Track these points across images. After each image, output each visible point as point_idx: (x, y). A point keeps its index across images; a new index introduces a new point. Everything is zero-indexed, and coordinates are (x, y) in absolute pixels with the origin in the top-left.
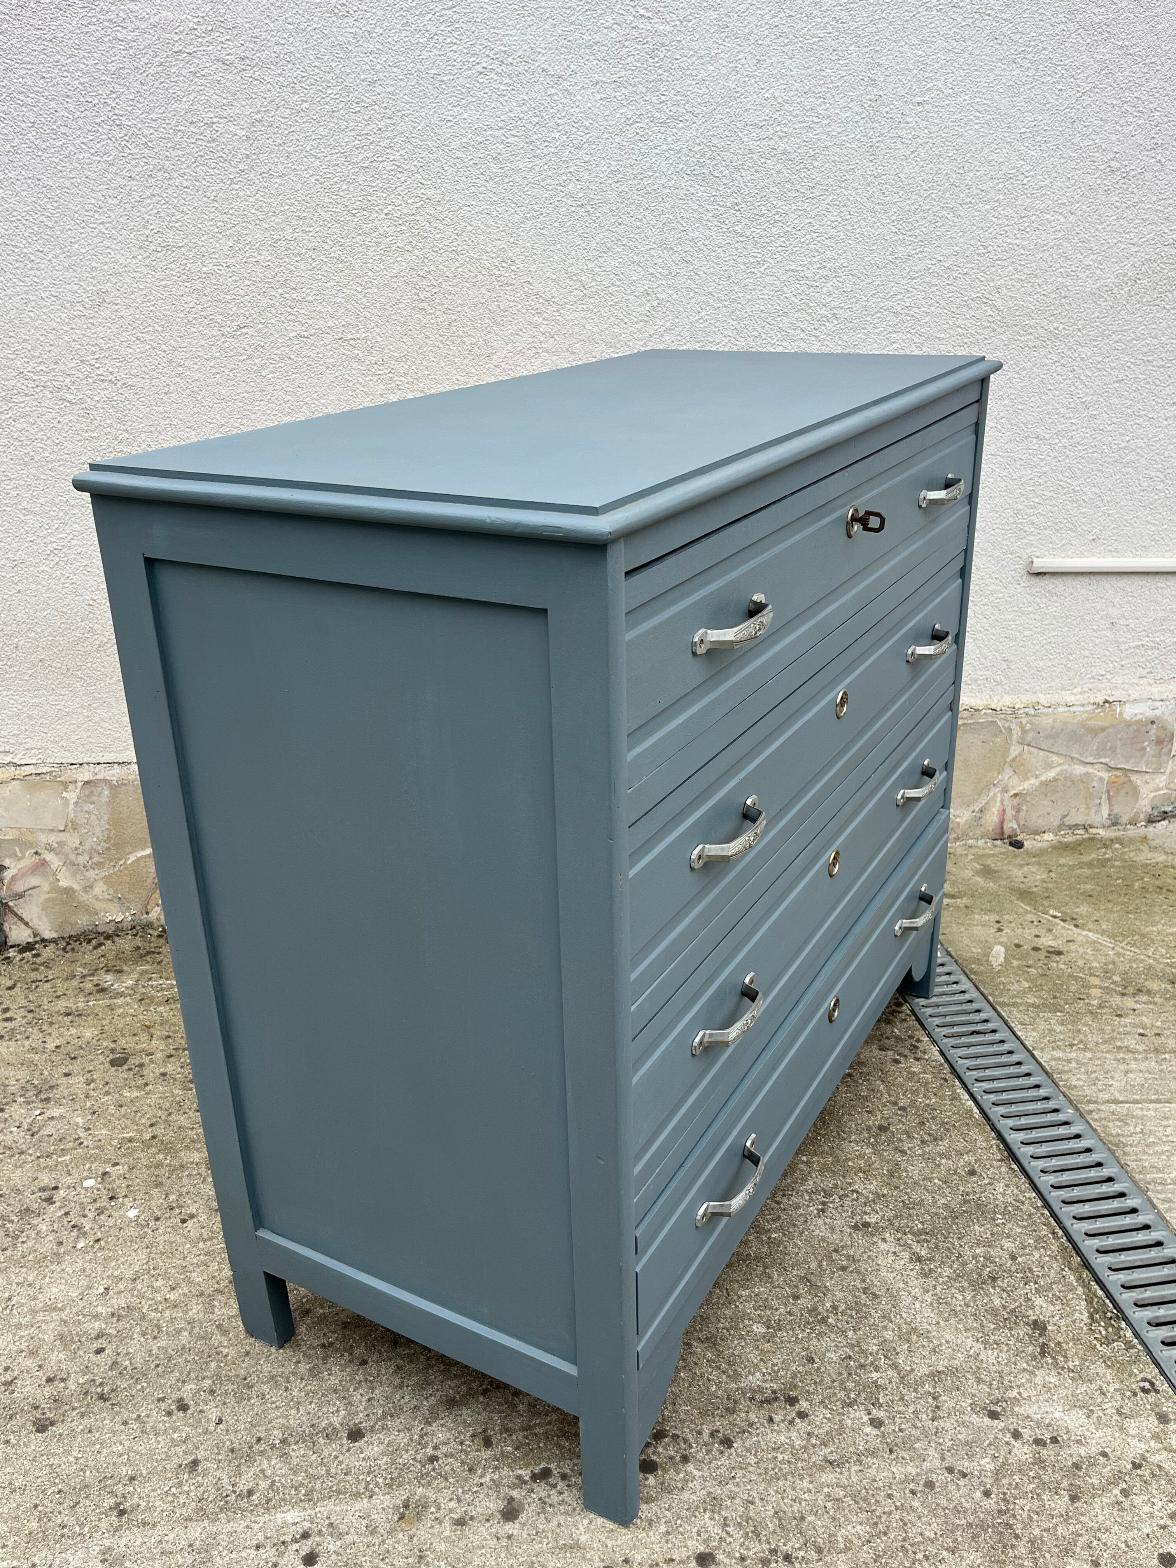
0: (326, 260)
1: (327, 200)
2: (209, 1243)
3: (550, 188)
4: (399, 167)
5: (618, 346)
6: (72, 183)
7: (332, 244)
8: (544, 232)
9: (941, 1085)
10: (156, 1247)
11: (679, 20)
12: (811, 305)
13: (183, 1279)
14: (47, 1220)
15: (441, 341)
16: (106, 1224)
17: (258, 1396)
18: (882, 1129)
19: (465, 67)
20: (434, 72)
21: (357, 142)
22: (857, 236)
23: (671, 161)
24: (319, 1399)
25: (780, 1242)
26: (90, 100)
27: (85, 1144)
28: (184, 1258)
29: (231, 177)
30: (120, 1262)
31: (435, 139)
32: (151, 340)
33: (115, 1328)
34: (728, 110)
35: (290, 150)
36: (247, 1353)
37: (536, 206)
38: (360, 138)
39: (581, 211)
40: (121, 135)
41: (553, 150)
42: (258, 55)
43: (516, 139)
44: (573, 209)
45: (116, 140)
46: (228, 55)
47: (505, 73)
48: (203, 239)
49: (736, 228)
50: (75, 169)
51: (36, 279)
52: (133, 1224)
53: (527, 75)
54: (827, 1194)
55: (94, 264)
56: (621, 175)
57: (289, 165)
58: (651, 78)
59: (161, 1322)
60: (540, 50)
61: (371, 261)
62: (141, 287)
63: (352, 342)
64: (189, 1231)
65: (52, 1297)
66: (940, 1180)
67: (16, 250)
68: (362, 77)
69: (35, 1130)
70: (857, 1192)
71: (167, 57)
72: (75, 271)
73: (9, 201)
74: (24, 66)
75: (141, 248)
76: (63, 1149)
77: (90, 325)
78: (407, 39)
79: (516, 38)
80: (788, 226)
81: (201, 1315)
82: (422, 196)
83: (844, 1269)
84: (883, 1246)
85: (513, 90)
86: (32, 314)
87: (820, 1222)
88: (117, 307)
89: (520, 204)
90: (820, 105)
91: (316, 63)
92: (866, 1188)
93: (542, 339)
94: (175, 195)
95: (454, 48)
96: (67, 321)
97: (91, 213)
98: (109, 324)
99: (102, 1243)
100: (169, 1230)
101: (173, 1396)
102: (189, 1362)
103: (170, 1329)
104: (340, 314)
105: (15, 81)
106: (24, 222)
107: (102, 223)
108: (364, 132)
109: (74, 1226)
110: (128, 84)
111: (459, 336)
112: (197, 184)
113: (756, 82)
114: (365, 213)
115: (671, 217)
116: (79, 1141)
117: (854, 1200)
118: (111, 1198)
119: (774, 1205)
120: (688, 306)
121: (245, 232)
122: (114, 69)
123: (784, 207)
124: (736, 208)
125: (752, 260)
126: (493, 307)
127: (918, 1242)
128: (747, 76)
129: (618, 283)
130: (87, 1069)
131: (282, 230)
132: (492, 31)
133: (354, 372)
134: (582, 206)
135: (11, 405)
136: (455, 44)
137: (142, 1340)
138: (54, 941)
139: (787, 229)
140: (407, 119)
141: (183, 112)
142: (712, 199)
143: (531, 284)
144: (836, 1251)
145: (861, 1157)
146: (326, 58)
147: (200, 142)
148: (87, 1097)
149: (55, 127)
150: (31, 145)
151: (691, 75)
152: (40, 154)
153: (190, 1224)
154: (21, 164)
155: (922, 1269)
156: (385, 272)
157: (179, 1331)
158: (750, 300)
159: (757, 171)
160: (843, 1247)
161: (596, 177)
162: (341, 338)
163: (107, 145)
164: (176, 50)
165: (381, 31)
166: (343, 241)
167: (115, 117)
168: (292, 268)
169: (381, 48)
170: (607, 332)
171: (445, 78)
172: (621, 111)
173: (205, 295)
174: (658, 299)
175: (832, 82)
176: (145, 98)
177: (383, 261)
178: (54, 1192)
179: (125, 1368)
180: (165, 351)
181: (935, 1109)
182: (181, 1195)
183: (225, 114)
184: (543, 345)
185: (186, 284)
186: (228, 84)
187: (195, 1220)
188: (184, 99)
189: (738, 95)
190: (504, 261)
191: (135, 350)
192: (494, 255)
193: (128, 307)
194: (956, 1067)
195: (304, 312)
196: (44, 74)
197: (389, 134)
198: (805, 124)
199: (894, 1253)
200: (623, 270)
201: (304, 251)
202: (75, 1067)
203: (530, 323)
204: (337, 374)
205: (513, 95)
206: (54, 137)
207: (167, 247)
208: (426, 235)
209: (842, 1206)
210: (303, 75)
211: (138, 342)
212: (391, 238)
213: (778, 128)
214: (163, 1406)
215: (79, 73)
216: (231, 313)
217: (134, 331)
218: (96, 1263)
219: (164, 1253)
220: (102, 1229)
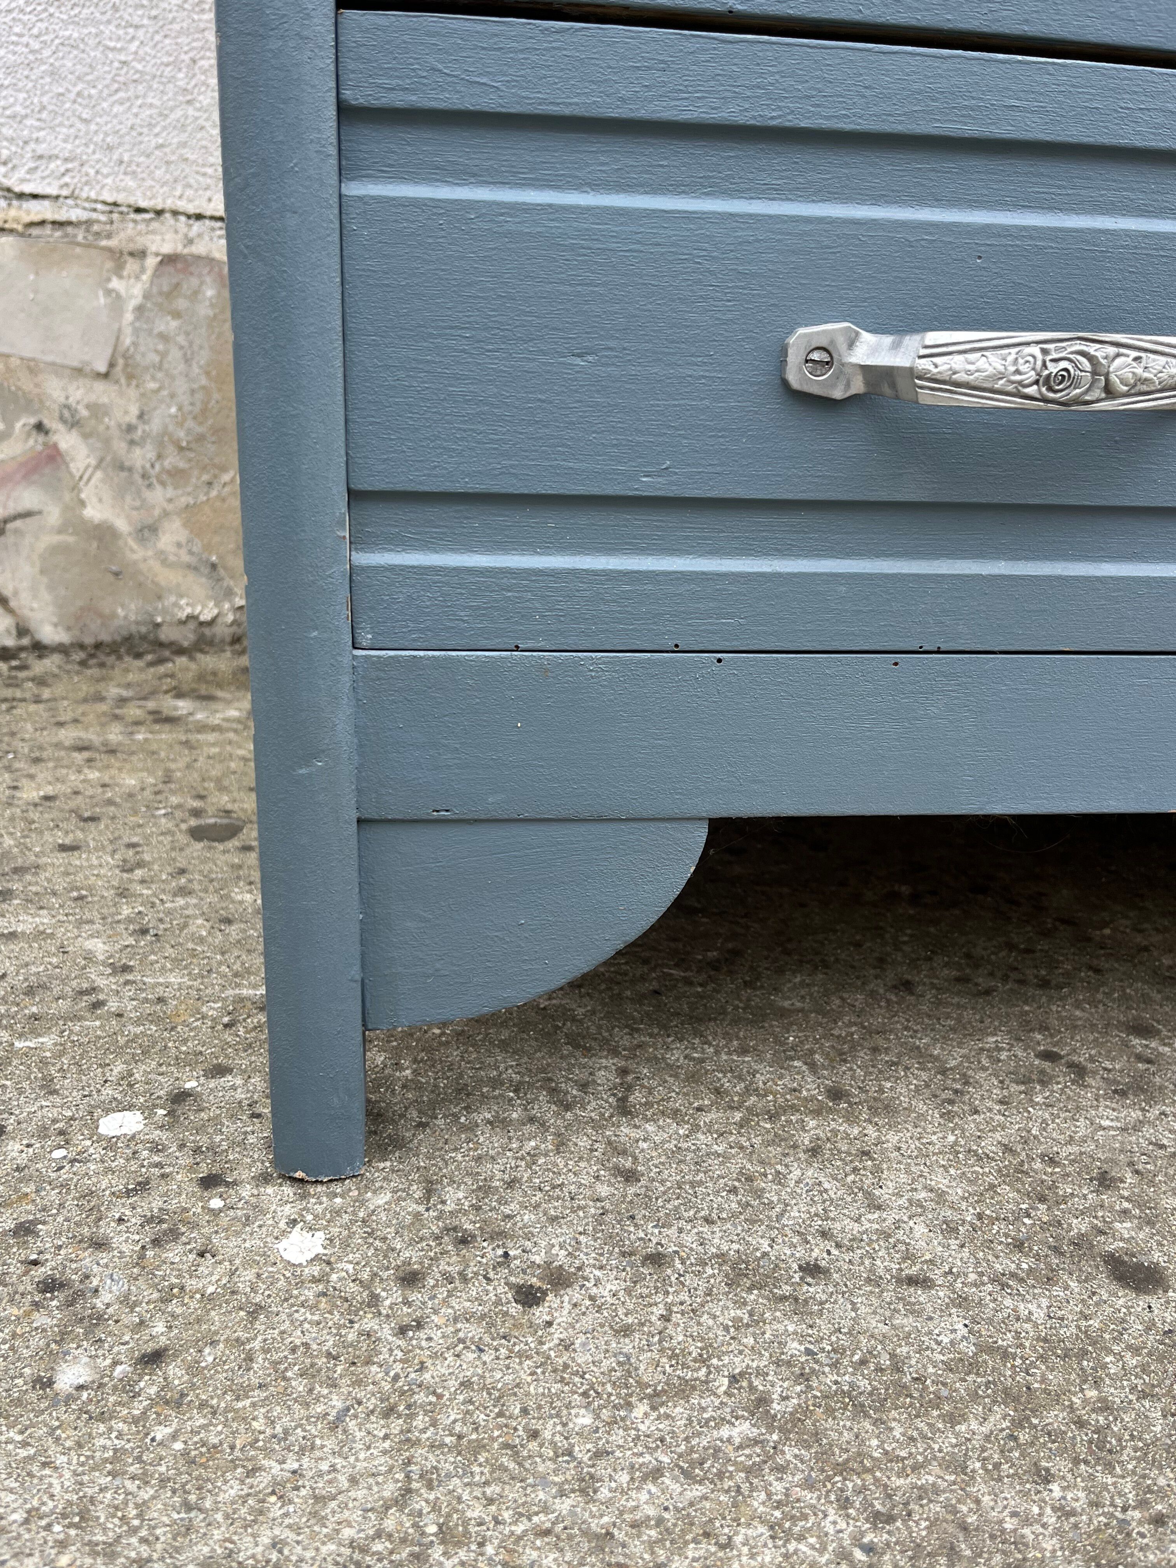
2: (678, 1412)
10: (431, 1410)
16: (191, 1284)
27: (113, 1005)
30: (262, 1481)
52: (309, 1293)
64: (566, 1347)
76: (35, 1017)
99: (175, 1371)
100: (472, 1331)
109: (49, 1286)
116: (93, 998)
118: (210, 1182)
130: (126, 840)
138: (62, 649)
148: (121, 895)
153: (557, 1310)
187: (574, 1294)
202: (92, 835)
218: (144, 1479)
219: (479, 1447)
220: (173, 1307)
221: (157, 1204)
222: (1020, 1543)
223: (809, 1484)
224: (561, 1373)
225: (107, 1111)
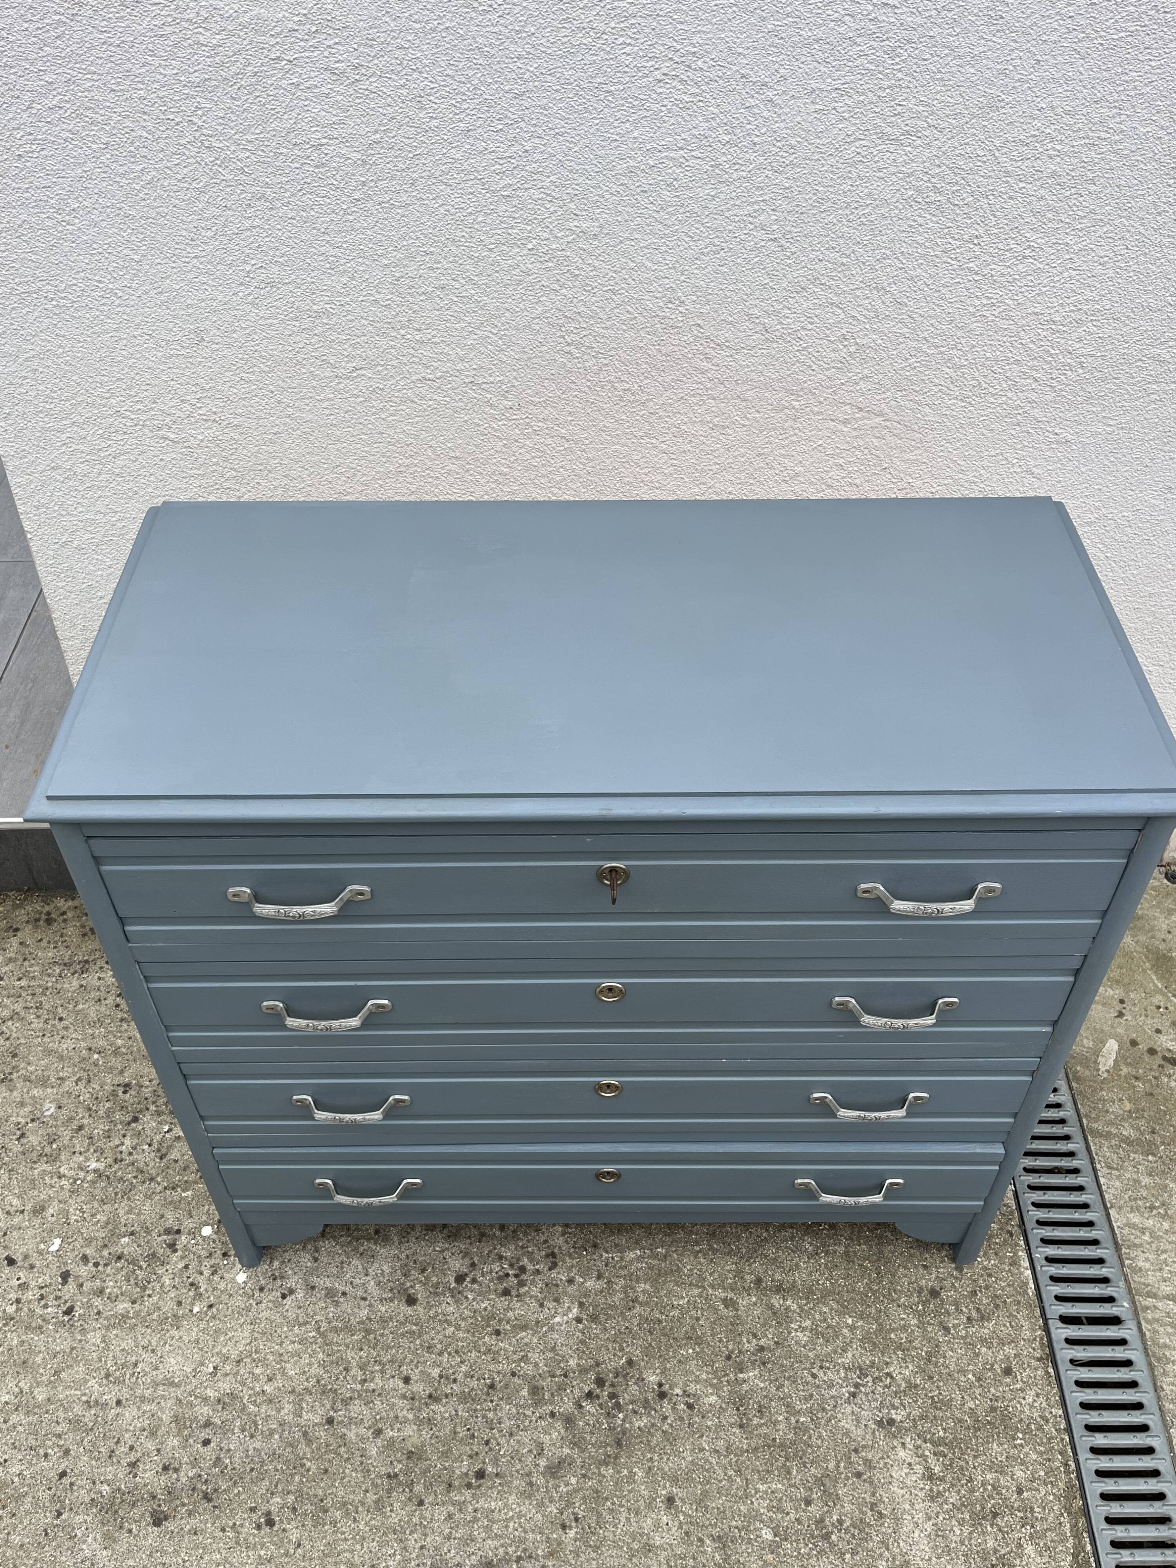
0: (456, 299)
1: (458, 233)
2: (303, 1328)
3: (737, 219)
4: (548, 195)
5: (801, 393)
6: (158, 213)
7: (463, 282)
8: (724, 269)
9: (1005, 1241)
10: (259, 1324)
11: (936, 9)
12: (1053, 352)
13: (279, 1369)
14: (170, 1272)
15: (588, 386)
16: (219, 1287)
17: (331, 1523)
18: (934, 1293)
19: (640, 74)
20: (599, 80)
21: (498, 166)
22: (1132, 274)
23: (898, 187)
24: (380, 1537)
25: (806, 1430)
26: (171, 117)
28: (281, 1344)
29: (344, 207)
30: (228, 1337)
31: (595, 162)
32: (258, 381)
33: (220, 1417)
34: (986, 123)
35: (415, 175)
36: (326, 1471)
37: (716, 240)
38: (501, 162)
39: (772, 246)
40: (211, 159)
41: (744, 174)
42: (376, 61)
43: (698, 161)
44: (763, 244)
45: (206, 164)
46: (338, 62)
47: (692, 80)
48: (313, 275)
49: (971, 265)
50: (161, 197)
51: (125, 317)
52: (241, 1292)
53: (721, 82)
54: (863, 1375)
55: (189, 301)
56: (829, 204)
57: (414, 194)
58: (886, 83)
59: (258, 1418)
60: (740, 50)
61: (510, 300)
62: (244, 326)
63: (484, 386)
64: (287, 1310)
65: (171, 1369)
66: (974, 1375)
67: (101, 285)
68: (507, 88)
69: (164, 1151)
70: (892, 1377)
71: (262, 65)
72: (168, 308)
73: (88, 232)
74: (89, 76)
75: (241, 284)
76: (186, 1182)
77: (188, 365)
78: (566, 40)
79: (709, 36)
80: (1041, 263)
81: (291, 1416)
82: (574, 229)
83: (859, 1475)
84: (902, 1454)
85: (700, 101)
86: (124, 353)
87: (849, 1409)
88: (217, 346)
89: (696, 238)
90: (1114, 117)
91: (450, 72)
92: (900, 1373)
93: (709, 385)
94: (279, 227)
95: (627, 49)
96: (163, 360)
97: (182, 246)
98: (210, 364)
99: (214, 1310)
100: (270, 1305)
101: (263, 1508)
102: (277, 1470)
103: (265, 1429)
104: (471, 356)
105: (80, 94)
106: (107, 255)
107: (195, 257)
108: (506, 154)
109: (192, 1284)
110: (216, 99)
111: (609, 382)
112: (304, 214)
113: (1029, 88)
114: (505, 247)
115: (888, 252)
117: (886, 1386)
118: (224, 1254)
119: (810, 1379)
120: (894, 352)
121: (361, 268)
122: (198, 80)
123: (1039, 241)
124: (976, 241)
125: (985, 301)
126: (653, 351)
127: (935, 1454)
128: (1019, 81)
129: (810, 327)
131: (404, 266)
132: (679, 26)
133: (485, 416)
134: (775, 240)
135: (109, 442)
136: (629, 44)
137: (242, 1436)
139: (1038, 265)
140: (561, 138)
141: (285, 132)
142: (946, 231)
143: (702, 328)
144: (856, 1451)
145: (904, 1328)
146: (461, 65)
147: (306, 167)
149: (132, 149)
150: (106, 169)
151: (942, 80)
152: (118, 179)
153: (288, 1301)
154: (96, 191)
155: (931, 1490)
156: (526, 313)
157: (272, 1432)
158: (974, 347)
159: (1011, 198)
160: (864, 1447)
161: (797, 206)
162: (472, 382)
163: (196, 169)
164: (273, 56)
165: (533, 30)
166: (476, 279)
167: (203, 138)
168: (416, 307)
169: (532, 51)
170: (789, 379)
171: (613, 88)
172: (841, 126)
173: (316, 335)
174: (857, 344)
175: (1135, 88)
176: (238, 116)
177: (524, 301)
178: (177, 1236)
179: (226, 1467)
180: (272, 392)
181: (990, 1275)
182: (283, 1262)
183: (336, 134)
184: (710, 392)
185: (294, 323)
186: (339, 98)
187: (293, 1297)
188: (286, 116)
189: (1003, 104)
190: (671, 302)
191: (240, 390)
192: (658, 295)
193: (230, 346)
194: (1025, 1219)
195: (429, 354)
196: (113, 87)
197: (536, 156)
198: (1087, 141)
199: (910, 1464)
200: (817, 312)
201: (430, 289)
203: (696, 369)
204: (466, 418)
205: (700, 108)
206: (132, 160)
207: (272, 284)
208: (577, 272)
209: (873, 1392)
210: (432, 86)
211: (242, 382)
212: (536, 276)
213: (1050, 146)
214: (255, 1517)
215: (156, 85)
216: (346, 354)
217: (237, 372)
218: (208, 1335)
219: (265, 1333)
220: (215, 1293)
221: (213, 1261)
222: (350, 1363)
223: (320, 1347)
224: (285, 1317)
225: (204, 1225)
